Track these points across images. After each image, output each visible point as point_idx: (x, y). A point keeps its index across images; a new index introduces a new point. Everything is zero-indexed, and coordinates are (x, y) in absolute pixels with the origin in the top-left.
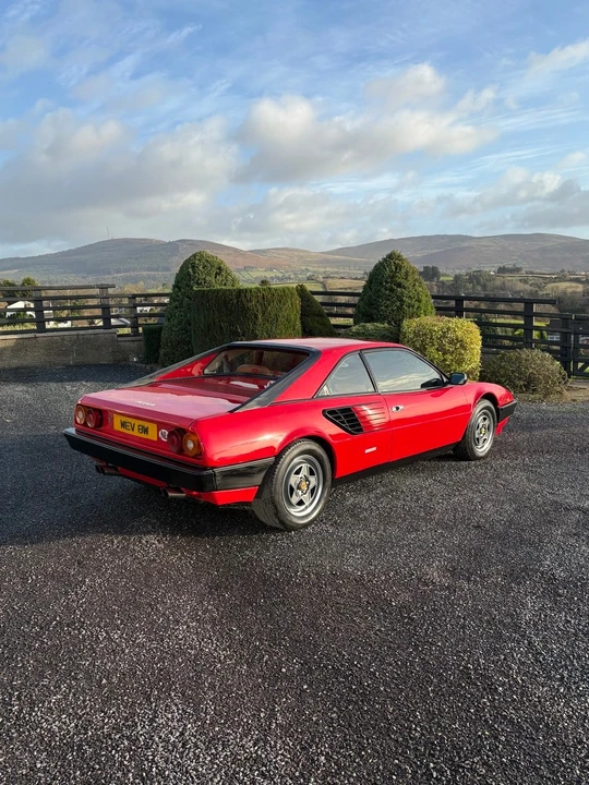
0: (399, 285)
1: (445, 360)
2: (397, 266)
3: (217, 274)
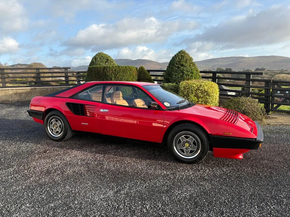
0: (182, 65)
2: (182, 56)
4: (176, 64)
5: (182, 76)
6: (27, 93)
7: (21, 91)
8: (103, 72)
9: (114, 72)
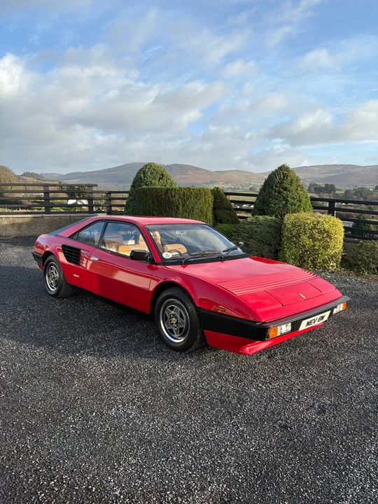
0: (285, 189)
1: (314, 246)
2: (285, 175)
3: (160, 178)
4: (276, 187)
5: (285, 206)
6: (30, 224)
7: (20, 221)
8: (166, 197)
9: (182, 196)
